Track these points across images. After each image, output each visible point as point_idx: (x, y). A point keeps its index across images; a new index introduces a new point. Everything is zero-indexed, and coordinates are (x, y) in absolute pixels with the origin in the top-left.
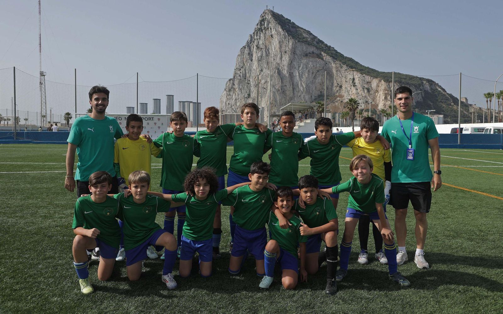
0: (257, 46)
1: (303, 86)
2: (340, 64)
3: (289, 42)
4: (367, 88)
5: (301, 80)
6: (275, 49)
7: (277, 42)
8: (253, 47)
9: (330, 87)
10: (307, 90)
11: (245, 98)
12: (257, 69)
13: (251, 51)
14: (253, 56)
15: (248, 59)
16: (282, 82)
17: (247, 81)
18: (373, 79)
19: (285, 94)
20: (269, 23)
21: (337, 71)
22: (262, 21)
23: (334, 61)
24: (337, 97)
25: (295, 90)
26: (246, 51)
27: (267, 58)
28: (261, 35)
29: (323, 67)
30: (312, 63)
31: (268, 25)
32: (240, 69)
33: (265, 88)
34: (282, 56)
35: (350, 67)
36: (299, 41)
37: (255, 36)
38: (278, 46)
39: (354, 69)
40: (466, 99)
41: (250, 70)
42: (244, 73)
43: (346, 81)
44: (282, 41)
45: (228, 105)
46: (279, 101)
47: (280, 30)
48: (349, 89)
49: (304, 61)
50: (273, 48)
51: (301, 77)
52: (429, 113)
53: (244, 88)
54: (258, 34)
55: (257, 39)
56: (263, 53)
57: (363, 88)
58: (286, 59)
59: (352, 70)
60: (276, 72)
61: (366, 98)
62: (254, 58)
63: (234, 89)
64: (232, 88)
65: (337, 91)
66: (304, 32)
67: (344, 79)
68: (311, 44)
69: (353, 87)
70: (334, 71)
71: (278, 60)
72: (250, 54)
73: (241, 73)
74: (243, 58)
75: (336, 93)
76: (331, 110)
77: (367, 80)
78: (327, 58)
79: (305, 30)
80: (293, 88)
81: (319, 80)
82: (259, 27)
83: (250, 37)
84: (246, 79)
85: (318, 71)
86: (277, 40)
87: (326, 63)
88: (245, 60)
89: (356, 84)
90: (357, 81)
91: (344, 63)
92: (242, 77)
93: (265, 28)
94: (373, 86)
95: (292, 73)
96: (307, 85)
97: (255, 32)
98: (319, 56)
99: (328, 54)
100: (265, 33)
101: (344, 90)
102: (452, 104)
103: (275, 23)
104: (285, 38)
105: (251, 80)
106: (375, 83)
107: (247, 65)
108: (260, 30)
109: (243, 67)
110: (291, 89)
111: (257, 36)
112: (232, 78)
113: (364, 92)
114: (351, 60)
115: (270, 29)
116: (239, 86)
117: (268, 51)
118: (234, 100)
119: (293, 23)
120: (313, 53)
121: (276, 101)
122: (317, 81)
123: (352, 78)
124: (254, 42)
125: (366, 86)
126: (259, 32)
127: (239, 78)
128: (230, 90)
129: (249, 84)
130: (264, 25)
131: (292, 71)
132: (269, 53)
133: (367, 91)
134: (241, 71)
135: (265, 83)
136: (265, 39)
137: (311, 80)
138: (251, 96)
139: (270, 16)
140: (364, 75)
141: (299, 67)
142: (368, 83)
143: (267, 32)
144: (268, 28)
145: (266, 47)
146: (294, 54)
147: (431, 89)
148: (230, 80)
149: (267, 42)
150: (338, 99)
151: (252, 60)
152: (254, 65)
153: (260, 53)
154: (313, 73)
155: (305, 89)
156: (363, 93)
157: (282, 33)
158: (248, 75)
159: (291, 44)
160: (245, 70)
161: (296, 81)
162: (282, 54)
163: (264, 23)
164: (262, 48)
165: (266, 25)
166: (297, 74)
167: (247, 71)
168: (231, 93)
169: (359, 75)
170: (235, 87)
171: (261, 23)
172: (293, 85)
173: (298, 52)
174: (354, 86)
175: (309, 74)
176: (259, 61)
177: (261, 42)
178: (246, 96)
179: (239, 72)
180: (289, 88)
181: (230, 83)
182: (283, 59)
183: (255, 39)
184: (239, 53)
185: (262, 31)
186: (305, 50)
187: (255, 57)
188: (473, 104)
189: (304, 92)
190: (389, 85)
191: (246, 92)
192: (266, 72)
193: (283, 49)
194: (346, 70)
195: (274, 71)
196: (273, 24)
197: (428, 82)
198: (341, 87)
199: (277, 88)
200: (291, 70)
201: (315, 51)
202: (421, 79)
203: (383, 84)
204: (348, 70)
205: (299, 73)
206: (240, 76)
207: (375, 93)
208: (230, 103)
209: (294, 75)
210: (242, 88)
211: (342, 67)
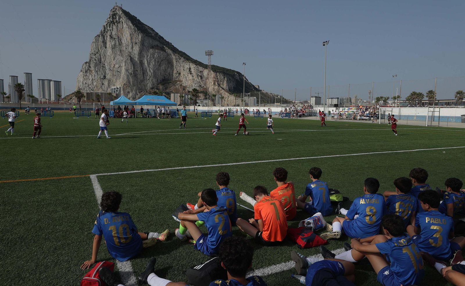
0: (110, 36)
1: (151, 72)
2: (179, 57)
3: (138, 35)
4: (200, 76)
5: (149, 66)
6: (126, 40)
7: (129, 34)
8: (107, 37)
9: (171, 73)
10: (154, 75)
11: (101, 79)
12: (111, 55)
13: (105, 39)
14: (107, 44)
15: (102, 46)
16: (134, 67)
17: (102, 65)
18: (204, 69)
19: (137, 77)
20: (120, 17)
21: (176, 62)
22: (114, 15)
23: (174, 54)
24: (177, 81)
25: (144, 74)
26: (101, 39)
27: (120, 46)
28: (114, 27)
29: (166, 58)
30: (157, 54)
31: (119, 19)
32: (96, 54)
33: (119, 72)
34: (133, 47)
35: (186, 59)
36: (146, 35)
37: (108, 28)
38: (129, 38)
39: (190, 61)
40: (258, 86)
41: (105, 56)
42: (99, 58)
43: (184, 70)
44: (133, 34)
45: (85, 84)
46: (132, 83)
47: (131, 25)
48: (186, 76)
49: (151, 51)
50: (125, 39)
51: (149, 64)
52: (247, 95)
53: (99, 70)
54: (111, 26)
55: (110, 30)
56: (116, 42)
57: (197, 76)
58: (137, 49)
59: (189, 62)
60: (129, 59)
61: (200, 83)
62: (108, 46)
63: (91, 71)
64: (88, 70)
65: (177, 77)
66: (148, 28)
67: (182, 68)
68: (155, 39)
69: (189, 75)
70: (174, 61)
71: (130, 49)
72: (104, 42)
73: (96, 57)
74: (98, 45)
75: (176, 78)
76: (173, 91)
77: (200, 70)
78: (169, 51)
79: (148, 26)
80: (143, 73)
81: (163, 67)
82: (111, 20)
83: (103, 28)
84: (101, 62)
85: (162, 61)
86: (128, 33)
87: (168, 55)
88: (99, 47)
89: (192, 73)
90: (192, 70)
91: (182, 56)
92: (97, 61)
93: (117, 21)
94: (204, 75)
95: (142, 61)
96: (154, 71)
97: (108, 24)
98: (163, 49)
99: (169, 48)
100: (117, 26)
101: (182, 76)
102: (253, 89)
103: (126, 18)
104: (135, 31)
105: (106, 64)
106: (206, 72)
107: (102, 51)
108: (113, 22)
109: (98, 52)
110: (142, 73)
111: (110, 27)
112: (88, 61)
113: (198, 78)
114: (184, 54)
115: (121, 23)
116: (95, 68)
117: (121, 41)
118: (90, 80)
119: (139, 20)
120: (157, 46)
121: (129, 83)
122: (161, 68)
123: (189, 67)
124: (107, 32)
125: (200, 74)
126: (111, 24)
127: (95, 61)
128: (86, 72)
129: (104, 67)
130: (116, 19)
131: (142, 59)
132: (121, 43)
133: (200, 78)
134: (97, 56)
135: (119, 67)
136: (117, 30)
137: (157, 67)
138: (107, 78)
139: (121, 12)
140: (198, 66)
141: (147, 56)
142: (200, 72)
143: (119, 25)
144: (120, 22)
145: (118, 37)
146: (143, 45)
147: (240, 79)
148: (86, 63)
149: (119, 34)
150: (178, 83)
151: (106, 48)
152: (109, 52)
153: (113, 42)
154: (158, 62)
155: (153, 74)
156: (197, 80)
157: (133, 27)
158: (102, 60)
159: (140, 37)
160: (100, 55)
161: (145, 68)
162: (133, 44)
163: (116, 17)
164: (115, 38)
165: (117, 19)
166: (146, 62)
167: (102, 56)
168: (88, 74)
169: (195, 66)
170: (91, 69)
171: (113, 17)
172: (143, 71)
173: (146, 44)
174: (191, 74)
175: (155, 63)
176: (113, 49)
177: (114, 33)
178: (102, 77)
179: (94, 57)
180: (139, 72)
181: (87, 66)
182: (134, 48)
183: (108, 30)
184: (94, 40)
185: (115, 24)
186: (151, 43)
187: (108, 44)
188: (263, 90)
189: (152, 77)
190: (216, 74)
191: (102, 74)
192: (120, 58)
193: (134, 40)
194: (184, 61)
195: (127, 58)
196: (124, 19)
197: (238, 74)
198: (180, 74)
199: (130, 72)
200: (140, 58)
201: (159, 45)
202: (233, 71)
203: (213, 74)
204: (185, 62)
205: (147, 61)
206: (95, 60)
207: (206, 79)
208: (87, 82)
209: (144, 62)
210: (98, 71)
211: (180, 59)
